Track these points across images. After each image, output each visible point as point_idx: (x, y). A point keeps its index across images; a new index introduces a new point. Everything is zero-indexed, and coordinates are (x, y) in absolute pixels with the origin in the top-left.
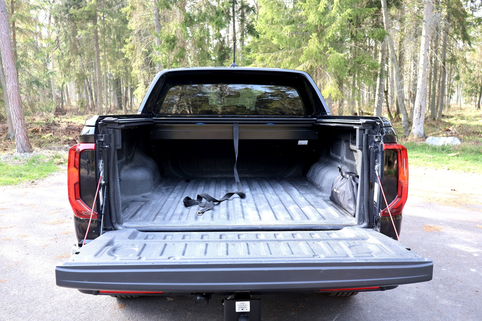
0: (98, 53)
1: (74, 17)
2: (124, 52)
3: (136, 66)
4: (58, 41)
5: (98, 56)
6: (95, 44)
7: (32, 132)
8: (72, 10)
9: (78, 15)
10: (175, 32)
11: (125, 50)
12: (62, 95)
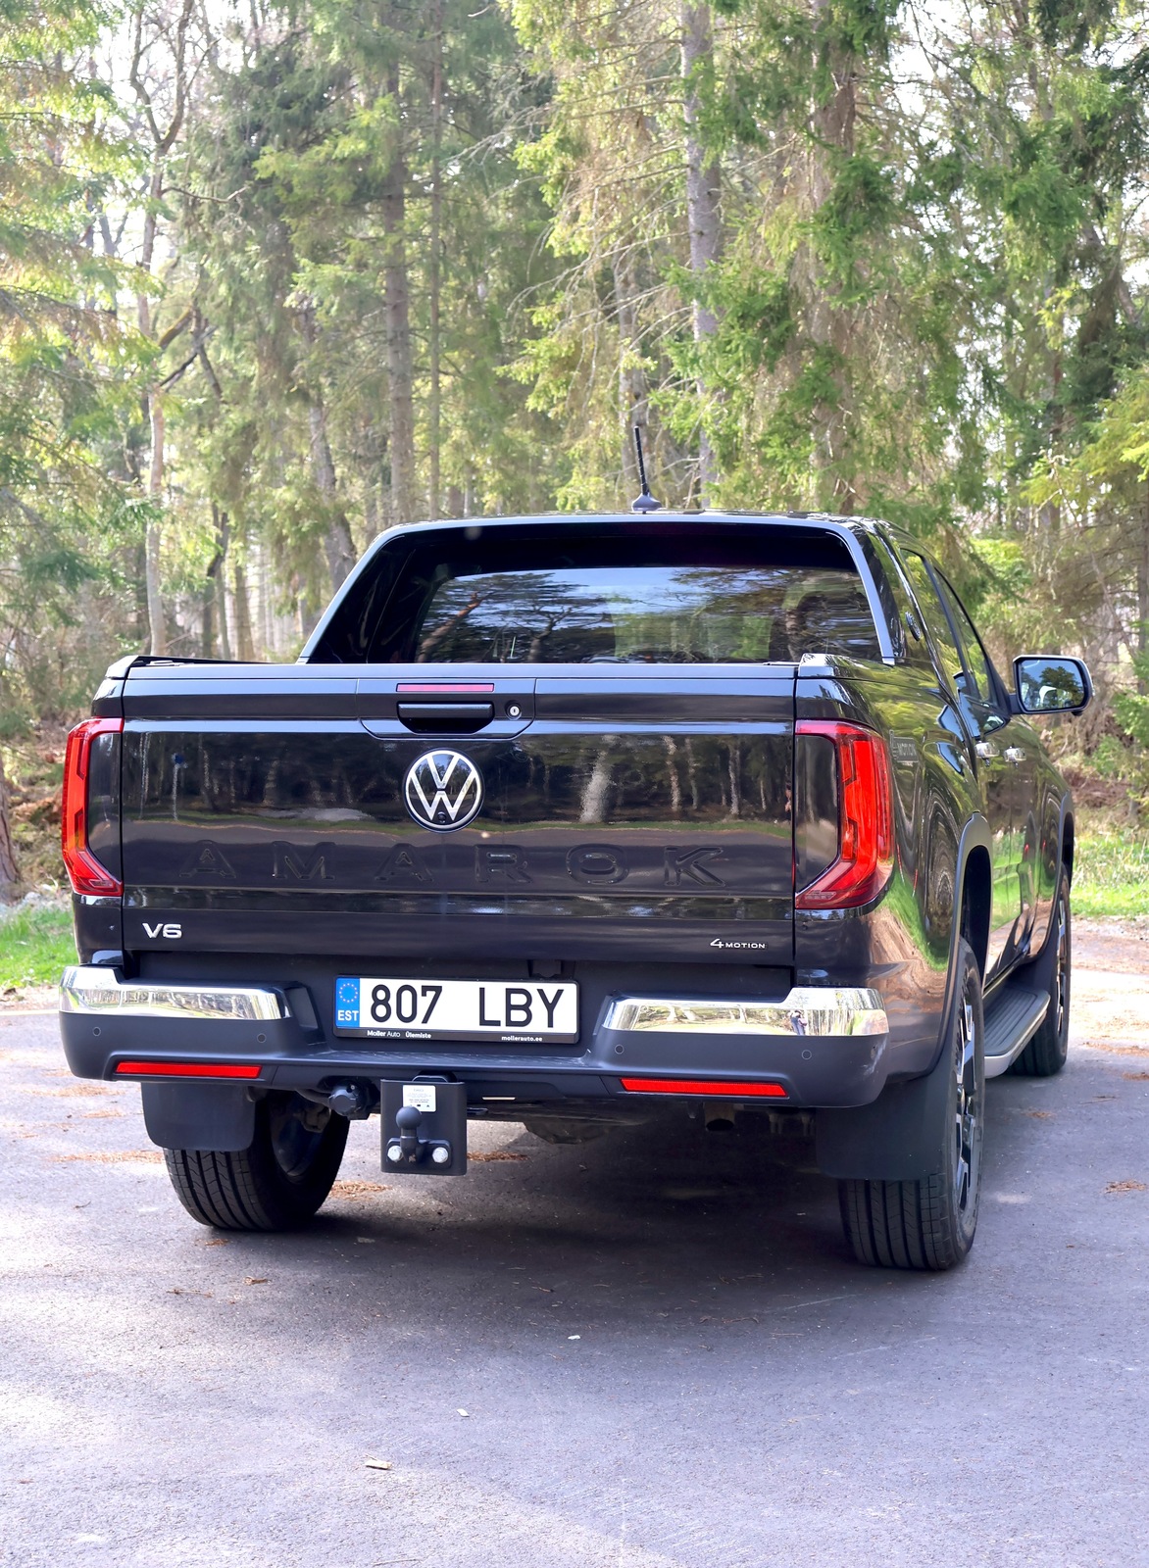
0: (404, 380)
1: (280, 192)
2: (523, 378)
3: (587, 452)
4: (199, 320)
5: (404, 401)
6: (390, 335)
7: (34, 818)
8: (269, 162)
9: (303, 184)
10: (791, 264)
11: (531, 367)
12: (208, 625)
